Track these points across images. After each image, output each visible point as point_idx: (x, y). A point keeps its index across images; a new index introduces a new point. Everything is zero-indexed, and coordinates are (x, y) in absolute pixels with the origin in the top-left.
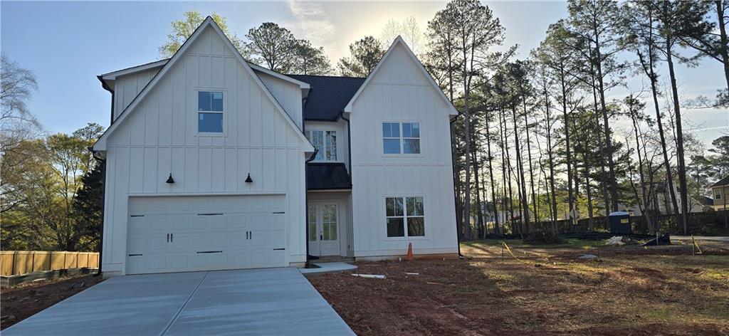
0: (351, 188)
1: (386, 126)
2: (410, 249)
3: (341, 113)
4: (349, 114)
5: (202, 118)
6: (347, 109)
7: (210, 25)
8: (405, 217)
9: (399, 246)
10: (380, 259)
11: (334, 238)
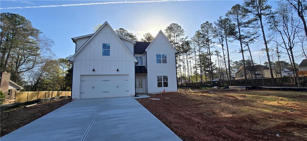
0: (147, 73)
1: (157, 55)
2: (164, 91)
3: (144, 51)
4: (146, 51)
5: (103, 52)
6: (146, 50)
7: (106, 24)
8: (163, 81)
9: (161, 90)
10: (156, 94)
11: (142, 88)
